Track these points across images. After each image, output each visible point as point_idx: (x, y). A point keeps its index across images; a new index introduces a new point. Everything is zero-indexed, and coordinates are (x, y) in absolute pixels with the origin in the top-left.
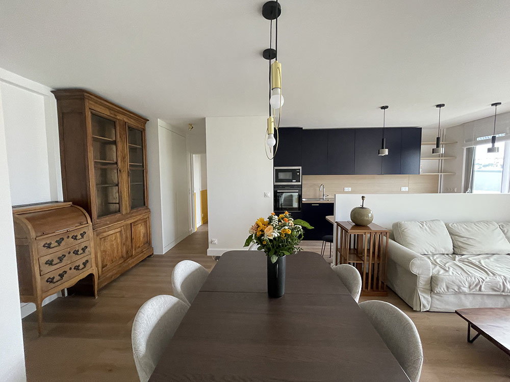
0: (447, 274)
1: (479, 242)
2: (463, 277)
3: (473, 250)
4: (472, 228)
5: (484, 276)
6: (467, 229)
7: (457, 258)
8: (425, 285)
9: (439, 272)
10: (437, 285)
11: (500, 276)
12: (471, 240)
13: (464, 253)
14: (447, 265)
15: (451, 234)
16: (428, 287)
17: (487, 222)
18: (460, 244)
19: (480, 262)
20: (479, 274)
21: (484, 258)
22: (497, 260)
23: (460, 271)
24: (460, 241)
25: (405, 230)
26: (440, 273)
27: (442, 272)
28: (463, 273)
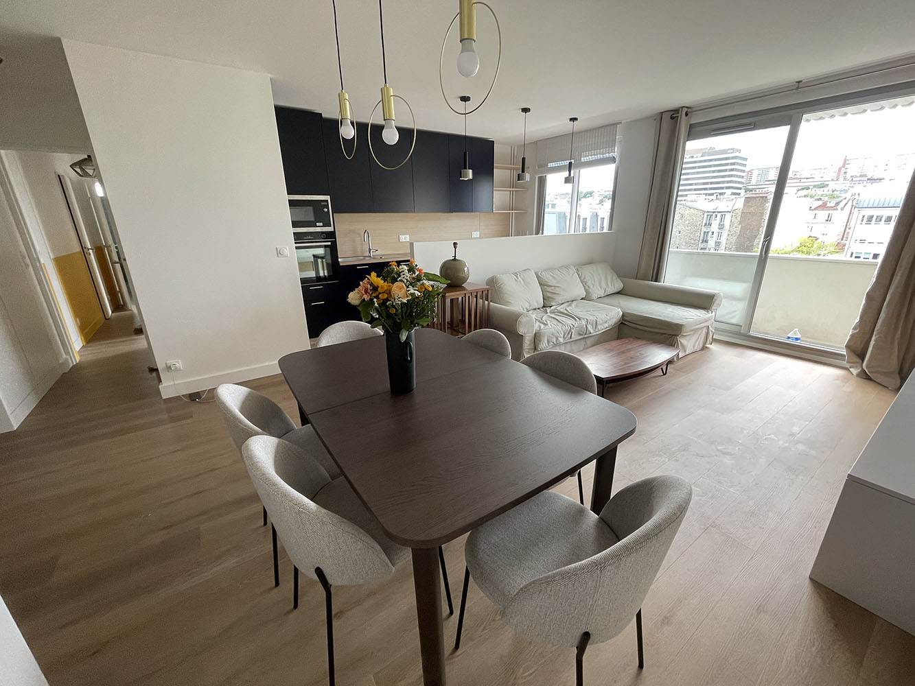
0: (547, 327)
1: (564, 290)
2: (559, 327)
3: (560, 299)
4: (557, 275)
5: (573, 322)
6: (552, 276)
7: (548, 310)
8: (530, 345)
9: (540, 327)
10: (540, 341)
11: (584, 319)
12: (557, 289)
13: (553, 304)
14: (543, 319)
15: (541, 284)
16: (532, 346)
17: (567, 267)
18: (549, 295)
19: (566, 310)
20: (570, 322)
21: (568, 306)
22: (577, 306)
23: (555, 323)
24: (549, 292)
25: (502, 286)
26: (542, 328)
27: (542, 326)
28: (558, 324)
